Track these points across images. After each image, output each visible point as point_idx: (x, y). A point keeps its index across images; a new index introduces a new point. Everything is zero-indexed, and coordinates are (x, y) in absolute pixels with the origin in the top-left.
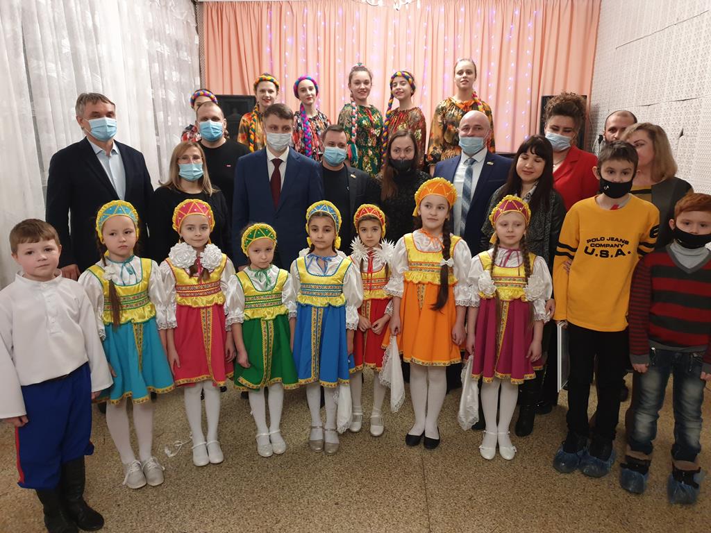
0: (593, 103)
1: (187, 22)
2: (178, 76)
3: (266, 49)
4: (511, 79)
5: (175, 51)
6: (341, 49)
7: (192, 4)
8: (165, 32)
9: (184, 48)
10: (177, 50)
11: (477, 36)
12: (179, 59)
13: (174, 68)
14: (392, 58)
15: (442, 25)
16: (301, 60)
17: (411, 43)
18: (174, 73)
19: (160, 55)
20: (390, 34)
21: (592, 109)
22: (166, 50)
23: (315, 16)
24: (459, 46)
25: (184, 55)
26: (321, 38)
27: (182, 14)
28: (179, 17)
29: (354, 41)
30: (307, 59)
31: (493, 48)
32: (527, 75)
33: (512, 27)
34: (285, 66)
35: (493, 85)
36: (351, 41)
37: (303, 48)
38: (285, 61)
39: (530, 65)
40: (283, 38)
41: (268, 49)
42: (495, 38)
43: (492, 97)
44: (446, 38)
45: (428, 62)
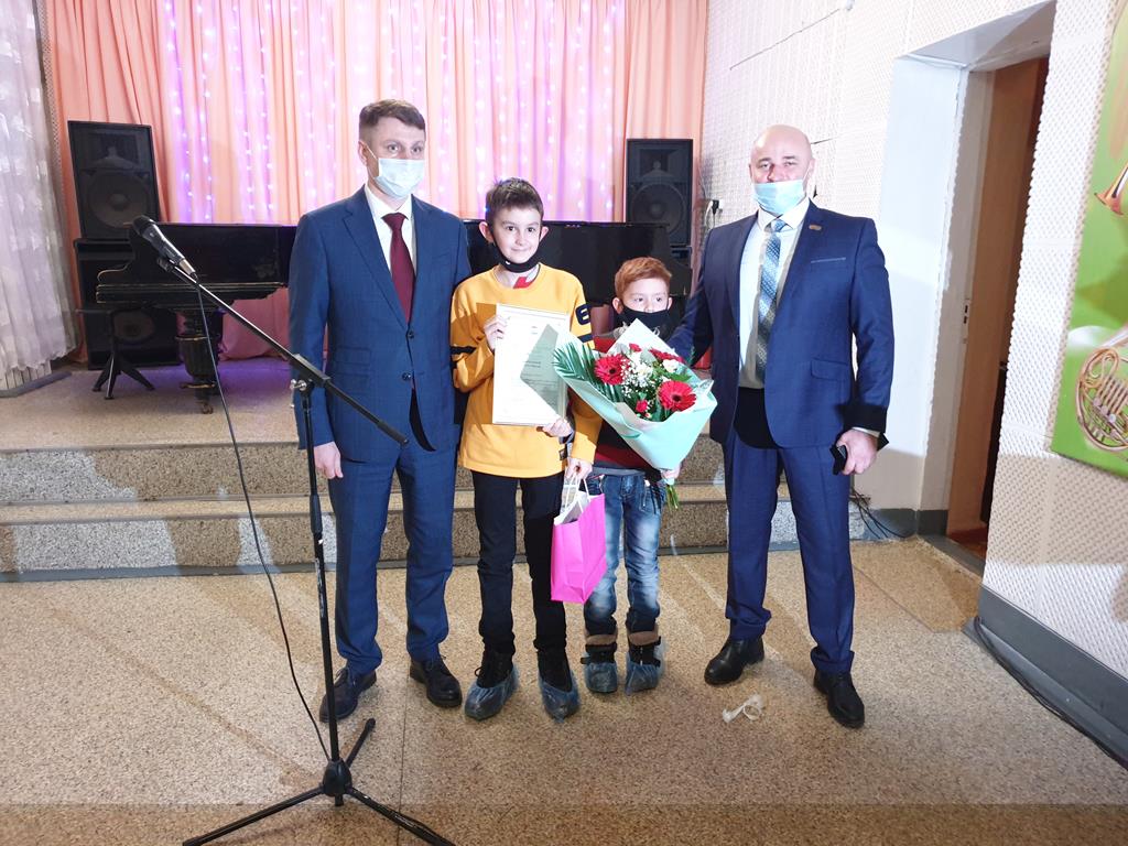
0: (706, 153)
3: (167, 47)
4: (582, 112)
6: (302, 53)
11: (525, 43)
14: (391, 69)
15: (469, 22)
16: (234, 68)
17: (420, 48)
20: (386, 30)
21: (704, 163)
24: (499, 57)
26: (266, 32)
29: (324, 40)
30: (242, 66)
31: (552, 62)
32: (605, 106)
33: (579, 30)
34: (204, 77)
35: (554, 121)
36: (319, 40)
37: (236, 48)
38: (204, 70)
39: (609, 91)
40: (197, 29)
41: (170, 47)
42: (555, 45)
43: (553, 140)
44: (477, 42)
45: (449, 80)
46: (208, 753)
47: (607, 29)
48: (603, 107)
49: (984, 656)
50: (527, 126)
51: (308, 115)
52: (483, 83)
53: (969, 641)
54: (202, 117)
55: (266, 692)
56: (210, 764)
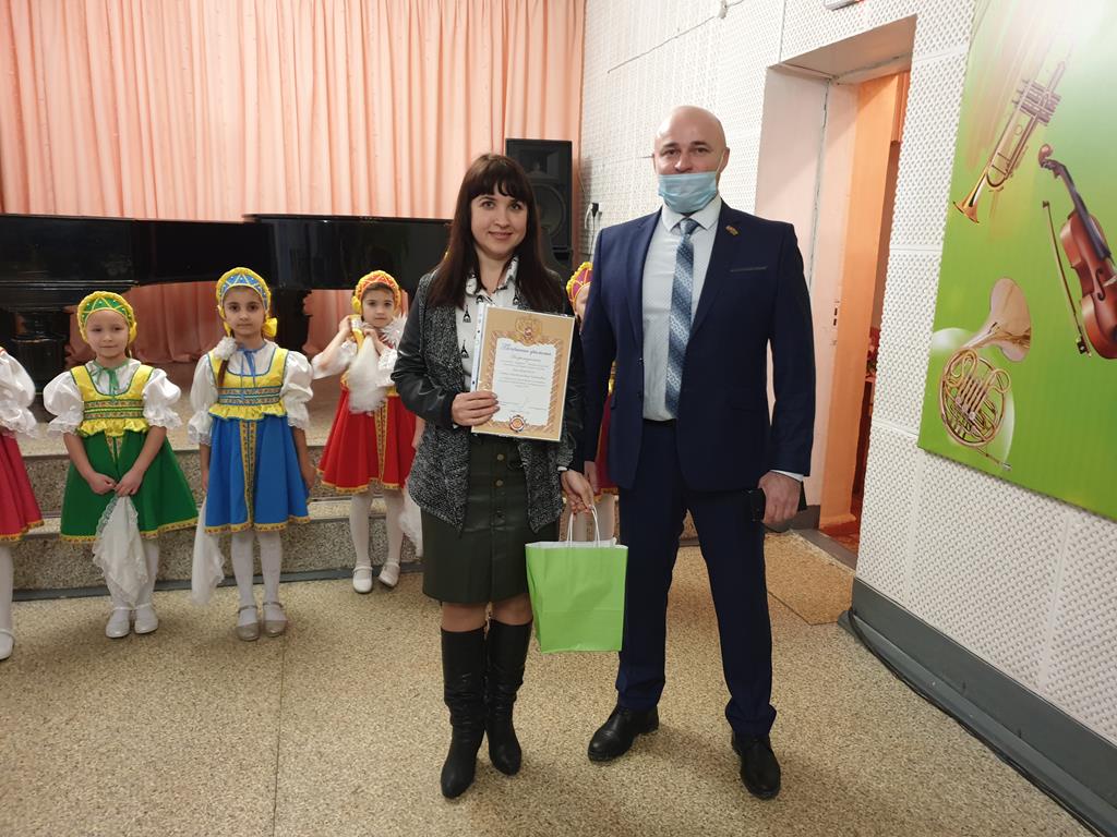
0: (584, 155)
21: (583, 165)
46: (52, 798)
49: (858, 645)
53: (844, 632)
55: (120, 724)
56: (55, 809)
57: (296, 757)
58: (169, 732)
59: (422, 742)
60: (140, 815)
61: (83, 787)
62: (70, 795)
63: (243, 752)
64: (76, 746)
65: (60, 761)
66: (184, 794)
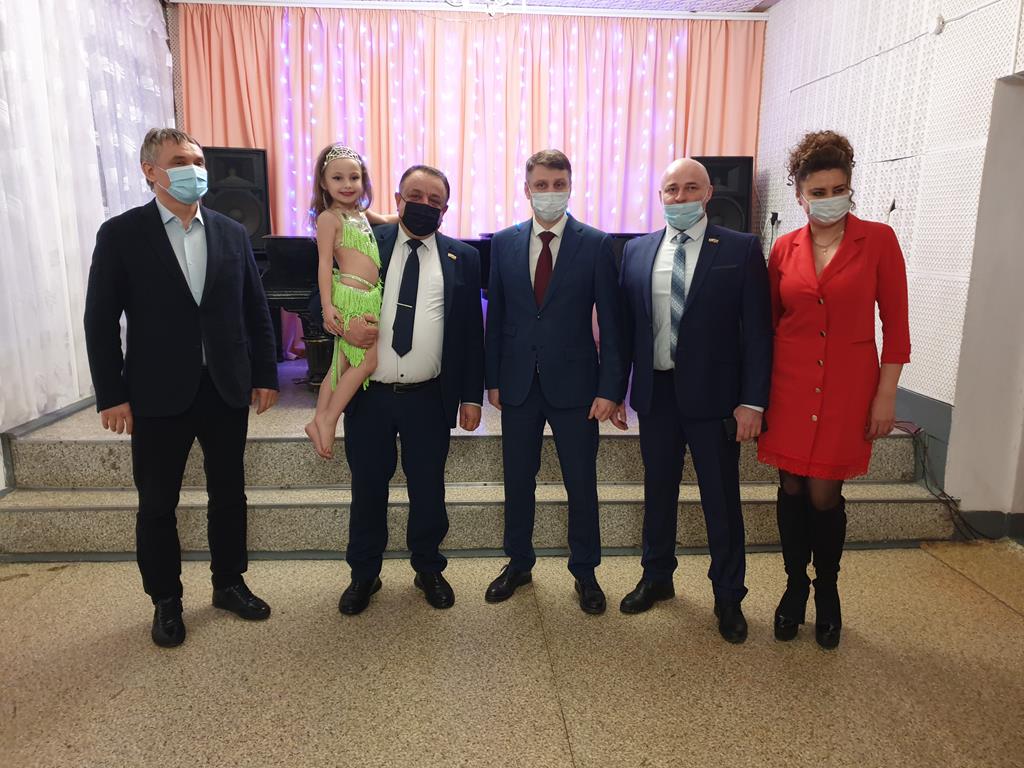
0: (761, 170)
1: (153, 32)
2: (140, 114)
3: (282, 80)
4: (646, 132)
5: (134, 74)
6: (397, 84)
7: (160, 6)
8: (116, 44)
9: (148, 72)
10: (138, 73)
11: (596, 71)
12: (140, 88)
13: (132, 100)
14: (474, 98)
15: (546, 53)
16: (336, 98)
17: (501, 77)
18: (132, 109)
19: (110, 79)
20: (470, 62)
21: (759, 178)
22: (119, 73)
23: (356, 31)
24: (572, 84)
25: (149, 83)
26: (365, 65)
27: (144, 18)
28: (139, 22)
29: (417, 71)
30: (344, 96)
31: (619, 88)
32: (668, 127)
33: (645, 58)
34: (311, 106)
35: (620, 141)
36: (412, 71)
37: (339, 80)
38: (311, 100)
39: (671, 113)
40: (307, 64)
41: (283, 80)
42: (622, 74)
43: (619, 158)
44: (552, 71)
45: (525, 106)
46: (387, 737)
47: (670, 56)
48: (666, 127)
50: (595, 146)
51: (400, 138)
52: (557, 108)
54: (308, 141)
55: (423, 677)
56: (391, 748)
57: (581, 724)
58: (465, 688)
59: (691, 722)
60: (463, 762)
61: (409, 731)
62: (401, 736)
63: (533, 714)
64: (393, 693)
65: (385, 706)
66: (494, 748)
